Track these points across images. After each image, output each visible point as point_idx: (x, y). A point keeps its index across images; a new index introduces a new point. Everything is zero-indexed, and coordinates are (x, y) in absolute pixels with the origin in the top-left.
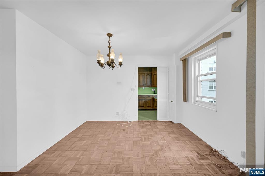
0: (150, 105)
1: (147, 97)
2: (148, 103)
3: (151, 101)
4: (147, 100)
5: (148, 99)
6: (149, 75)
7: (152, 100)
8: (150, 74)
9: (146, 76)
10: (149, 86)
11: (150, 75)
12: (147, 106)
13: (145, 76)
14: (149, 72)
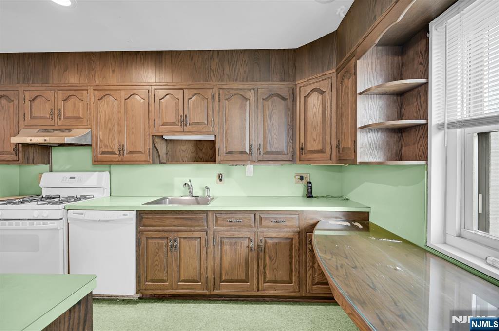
0: (282, 274)
1: (263, 223)
2: (270, 257)
3: (291, 250)
4: (269, 241)
5: (273, 233)
6: (278, 96)
7: (296, 243)
8: (284, 93)
9: (260, 101)
10: (280, 157)
11: (283, 99)
12: (268, 278)
13: (256, 101)
14: (282, 80)
